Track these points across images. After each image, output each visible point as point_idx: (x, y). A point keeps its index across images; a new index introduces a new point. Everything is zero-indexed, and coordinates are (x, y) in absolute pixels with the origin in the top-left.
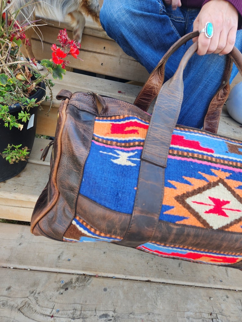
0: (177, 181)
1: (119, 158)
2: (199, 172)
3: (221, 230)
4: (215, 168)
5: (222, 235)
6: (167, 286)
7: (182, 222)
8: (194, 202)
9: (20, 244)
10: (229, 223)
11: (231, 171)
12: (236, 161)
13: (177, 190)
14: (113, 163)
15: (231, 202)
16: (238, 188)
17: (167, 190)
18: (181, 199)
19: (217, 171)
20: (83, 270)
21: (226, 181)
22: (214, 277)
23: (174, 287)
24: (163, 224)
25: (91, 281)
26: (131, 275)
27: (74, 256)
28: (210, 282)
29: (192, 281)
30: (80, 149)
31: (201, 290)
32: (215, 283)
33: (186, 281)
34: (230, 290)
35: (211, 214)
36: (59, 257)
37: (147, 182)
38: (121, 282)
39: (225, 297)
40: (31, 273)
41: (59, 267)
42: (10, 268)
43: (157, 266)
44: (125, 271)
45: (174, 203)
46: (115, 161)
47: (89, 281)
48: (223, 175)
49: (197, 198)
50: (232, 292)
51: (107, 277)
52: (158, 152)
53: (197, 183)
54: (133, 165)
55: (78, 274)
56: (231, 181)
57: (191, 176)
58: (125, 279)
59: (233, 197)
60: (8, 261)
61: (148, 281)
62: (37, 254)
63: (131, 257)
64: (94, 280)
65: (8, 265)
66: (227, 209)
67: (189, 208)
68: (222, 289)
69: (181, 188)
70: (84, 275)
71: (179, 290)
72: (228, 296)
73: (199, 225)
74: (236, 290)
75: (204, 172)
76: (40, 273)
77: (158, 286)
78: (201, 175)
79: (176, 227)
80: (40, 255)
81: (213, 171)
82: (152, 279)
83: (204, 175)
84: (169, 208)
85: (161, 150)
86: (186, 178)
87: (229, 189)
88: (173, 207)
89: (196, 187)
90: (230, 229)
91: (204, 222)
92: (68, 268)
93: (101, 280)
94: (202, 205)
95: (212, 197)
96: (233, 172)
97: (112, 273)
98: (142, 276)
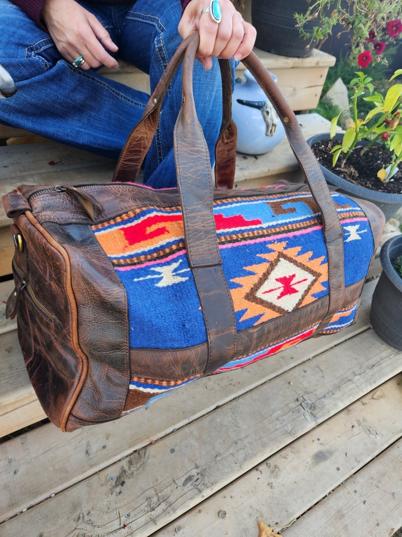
0: (240, 276)
1: (163, 277)
2: (258, 255)
3: (296, 309)
4: (270, 242)
5: (298, 314)
6: (240, 400)
7: (260, 322)
8: (264, 293)
9: (15, 473)
10: (300, 298)
11: (285, 238)
12: (286, 224)
13: (244, 287)
14: (158, 288)
15: (296, 275)
16: (298, 255)
17: (234, 292)
18: (251, 296)
19: (273, 244)
20: (130, 447)
21: (285, 252)
22: (283, 358)
23: (248, 396)
24: (243, 334)
25: (150, 452)
26: (194, 414)
27: (107, 439)
28: (281, 367)
29: (263, 377)
30: (112, 291)
31: (277, 381)
32: (287, 364)
33: (257, 380)
34: (304, 362)
35: (284, 298)
36: (87, 452)
37: (209, 294)
38: (187, 429)
39: (303, 373)
40: (60, 497)
41: (96, 464)
42: (22, 512)
43: (219, 384)
44: (185, 414)
45: (247, 304)
46: (161, 284)
47: (147, 455)
48: (279, 247)
49: (266, 286)
50: (307, 364)
51: (166, 435)
52: (206, 247)
53: (260, 269)
54: (184, 279)
55: (127, 456)
56: (289, 249)
57: (251, 264)
58: (189, 423)
59: (297, 268)
60: (12, 505)
61: (217, 408)
62: (51, 469)
63: (183, 393)
64: (151, 450)
65: (17, 510)
66: (295, 284)
67: (262, 302)
68: (296, 366)
69: (247, 283)
70: (135, 451)
71: (255, 395)
72: (305, 369)
73: (276, 315)
74: (309, 359)
75: (261, 252)
76: (73, 489)
77: (231, 405)
78: (260, 258)
79: (256, 330)
80: (57, 467)
81: (270, 246)
82: (220, 403)
83: (263, 256)
84: (243, 312)
85: (209, 243)
86: (248, 268)
87: (291, 260)
88: (246, 310)
89: (260, 275)
90: (304, 304)
91: (280, 310)
92: (110, 458)
93: (161, 443)
94: (272, 292)
95: (278, 277)
96: (288, 239)
97: (170, 426)
98: (208, 406)
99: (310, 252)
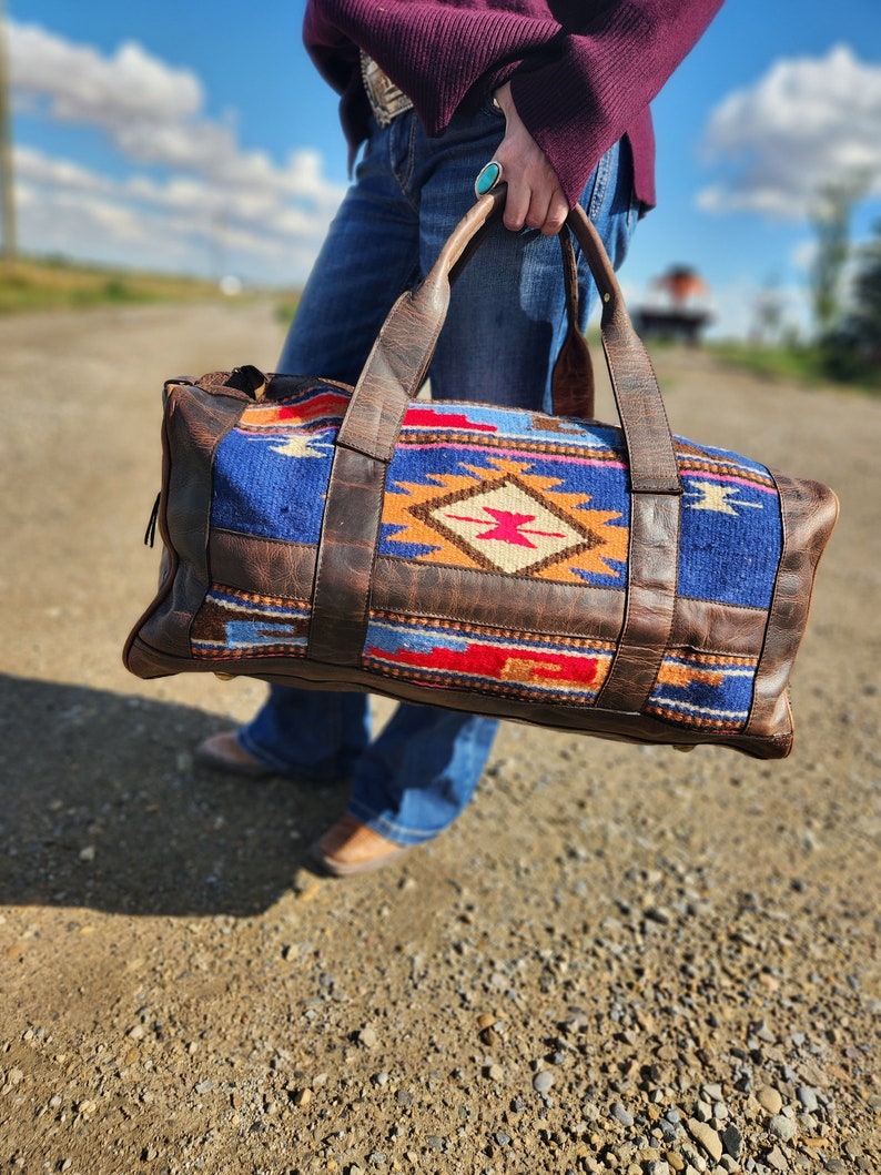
0: (414, 481)
1: (288, 443)
2: (461, 464)
3: (527, 573)
4: (496, 455)
5: (526, 585)
7: (428, 558)
8: (449, 516)
10: (539, 560)
11: (532, 459)
12: (548, 443)
13: (412, 496)
14: (274, 453)
15: (537, 518)
16: (552, 490)
17: (392, 497)
18: (422, 512)
19: (501, 460)
21: (522, 477)
24: (389, 563)
35: (493, 541)
37: (348, 485)
45: (409, 519)
46: (280, 450)
48: (515, 468)
49: (459, 508)
53: (457, 483)
54: (319, 455)
56: (534, 477)
57: (443, 472)
59: (542, 509)
66: (531, 532)
67: (440, 527)
69: (422, 493)
73: (469, 562)
75: (473, 462)
78: (465, 468)
79: (418, 567)
81: (493, 460)
83: (471, 468)
84: (398, 528)
86: (437, 477)
87: (531, 492)
88: (406, 527)
89: (453, 490)
90: (545, 574)
91: (479, 557)
94: (469, 522)
95: (491, 507)
96: (539, 461)
99: (584, 495)
